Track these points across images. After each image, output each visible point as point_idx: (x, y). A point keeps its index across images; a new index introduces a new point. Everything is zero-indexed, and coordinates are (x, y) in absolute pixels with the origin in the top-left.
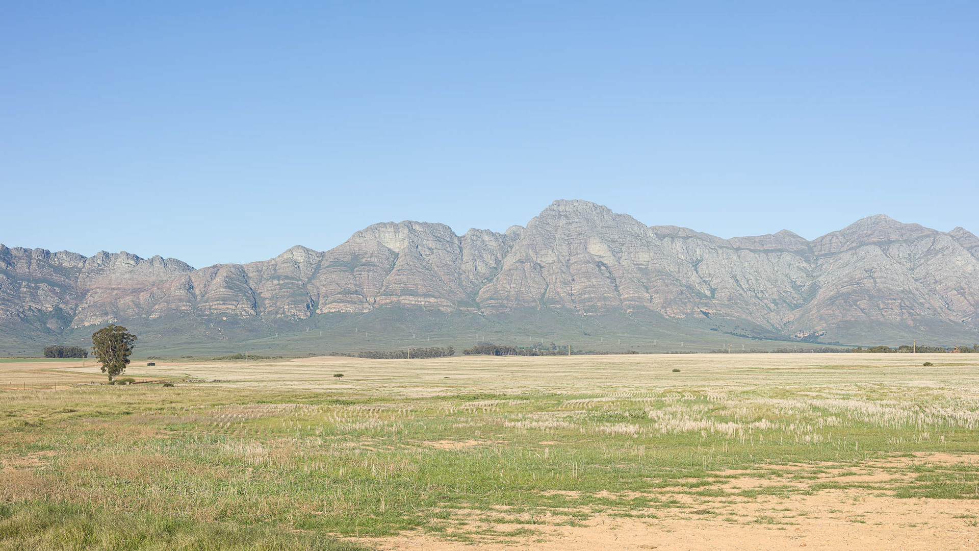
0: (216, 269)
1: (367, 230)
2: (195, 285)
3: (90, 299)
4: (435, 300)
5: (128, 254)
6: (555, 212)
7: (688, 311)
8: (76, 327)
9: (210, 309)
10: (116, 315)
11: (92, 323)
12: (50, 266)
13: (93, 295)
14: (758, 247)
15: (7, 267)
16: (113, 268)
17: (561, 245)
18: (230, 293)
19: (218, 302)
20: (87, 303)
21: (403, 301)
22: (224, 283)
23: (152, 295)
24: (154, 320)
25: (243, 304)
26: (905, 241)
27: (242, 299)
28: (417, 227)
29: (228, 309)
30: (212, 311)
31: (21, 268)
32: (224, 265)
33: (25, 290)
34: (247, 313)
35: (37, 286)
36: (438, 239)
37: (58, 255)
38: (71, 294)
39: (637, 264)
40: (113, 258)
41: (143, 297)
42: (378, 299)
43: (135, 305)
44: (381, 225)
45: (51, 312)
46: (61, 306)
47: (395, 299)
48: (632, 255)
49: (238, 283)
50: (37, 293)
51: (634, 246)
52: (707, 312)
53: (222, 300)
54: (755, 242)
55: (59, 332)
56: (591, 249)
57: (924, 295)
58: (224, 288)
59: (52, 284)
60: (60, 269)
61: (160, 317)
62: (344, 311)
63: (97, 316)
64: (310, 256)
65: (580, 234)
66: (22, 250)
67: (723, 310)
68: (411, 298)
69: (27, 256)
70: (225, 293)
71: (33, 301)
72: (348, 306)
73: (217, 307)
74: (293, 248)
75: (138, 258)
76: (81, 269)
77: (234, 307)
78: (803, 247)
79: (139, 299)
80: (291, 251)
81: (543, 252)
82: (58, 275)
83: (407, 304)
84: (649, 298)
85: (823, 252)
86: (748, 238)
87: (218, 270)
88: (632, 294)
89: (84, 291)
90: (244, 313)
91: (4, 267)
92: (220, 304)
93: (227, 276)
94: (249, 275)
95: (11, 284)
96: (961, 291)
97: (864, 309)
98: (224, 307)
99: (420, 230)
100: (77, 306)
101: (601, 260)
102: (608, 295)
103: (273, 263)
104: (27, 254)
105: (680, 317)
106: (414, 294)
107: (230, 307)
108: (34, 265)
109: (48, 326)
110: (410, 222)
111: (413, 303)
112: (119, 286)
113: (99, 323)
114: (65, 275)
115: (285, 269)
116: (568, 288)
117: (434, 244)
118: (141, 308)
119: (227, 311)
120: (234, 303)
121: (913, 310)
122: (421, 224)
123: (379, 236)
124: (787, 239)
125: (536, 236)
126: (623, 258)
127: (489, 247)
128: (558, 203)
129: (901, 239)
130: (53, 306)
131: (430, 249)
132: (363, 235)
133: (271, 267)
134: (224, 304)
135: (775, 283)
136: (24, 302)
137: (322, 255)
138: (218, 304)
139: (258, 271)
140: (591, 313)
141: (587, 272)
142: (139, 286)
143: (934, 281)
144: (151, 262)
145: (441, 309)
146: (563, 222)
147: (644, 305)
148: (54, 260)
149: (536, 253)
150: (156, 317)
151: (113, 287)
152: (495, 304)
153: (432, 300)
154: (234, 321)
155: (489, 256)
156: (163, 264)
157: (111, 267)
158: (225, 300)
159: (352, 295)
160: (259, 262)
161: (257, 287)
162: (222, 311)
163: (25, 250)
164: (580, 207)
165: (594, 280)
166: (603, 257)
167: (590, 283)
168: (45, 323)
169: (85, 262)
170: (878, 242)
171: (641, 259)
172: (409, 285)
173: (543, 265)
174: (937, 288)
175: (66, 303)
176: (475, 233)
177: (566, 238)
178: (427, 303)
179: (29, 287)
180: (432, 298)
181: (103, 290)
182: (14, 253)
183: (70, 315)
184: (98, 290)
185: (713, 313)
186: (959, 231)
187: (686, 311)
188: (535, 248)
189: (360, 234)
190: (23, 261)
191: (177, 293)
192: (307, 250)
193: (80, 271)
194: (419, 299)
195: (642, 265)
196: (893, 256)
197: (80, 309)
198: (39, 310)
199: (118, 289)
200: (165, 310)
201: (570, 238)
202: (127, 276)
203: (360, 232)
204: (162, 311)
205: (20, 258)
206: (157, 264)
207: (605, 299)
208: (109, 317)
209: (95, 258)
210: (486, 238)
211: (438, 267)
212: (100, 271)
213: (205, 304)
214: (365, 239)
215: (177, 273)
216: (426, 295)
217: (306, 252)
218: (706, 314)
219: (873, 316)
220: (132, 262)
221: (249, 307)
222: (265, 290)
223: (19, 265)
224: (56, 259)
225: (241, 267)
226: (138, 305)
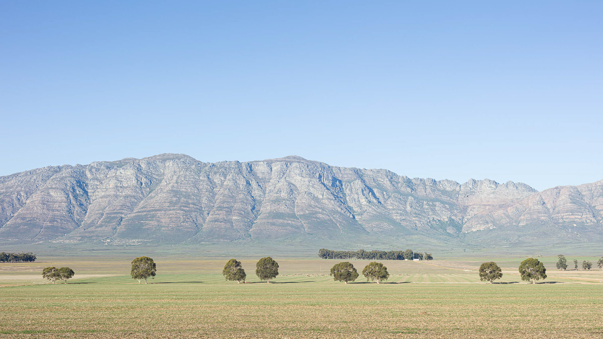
0: (558, 190)
2: (546, 201)
3: (471, 213)
5: (490, 181)
8: (466, 232)
9: (562, 218)
10: (494, 223)
11: (477, 229)
12: (439, 190)
13: (473, 210)
15: (412, 191)
16: (480, 191)
18: (575, 207)
20: (470, 216)
22: (569, 200)
23: (517, 209)
24: (523, 226)
25: (586, 214)
27: (584, 211)
29: (576, 218)
30: (564, 220)
31: (421, 192)
32: (563, 186)
33: (427, 207)
34: (591, 221)
35: (434, 204)
37: (442, 182)
38: (457, 210)
40: (479, 183)
41: (510, 210)
43: (506, 216)
45: (447, 222)
46: (453, 217)
49: (577, 199)
50: (435, 209)
53: (571, 212)
55: (457, 235)
59: (442, 202)
60: (444, 192)
61: (527, 225)
63: (481, 224)
66: (419, 179)
69: (423, 184)
70: (572, 207)
71: (435, 215)
73: (568, 217)
75: (496, 183)
76: (458, 192)
77: (580, 216)
79: (508, 212)
82: (445, 196)
87: (560, 190)
89: (464, 207)
90: (588, 221)
91: (410, 191)
92: (570, 215)
93: (569, 195)
94: (582, 193)
95: (417, 203)
98: (573, 217)
100: (463, 218)
103: (599, 185)
104: (422, 182)
107: (577, 217)
108: (429, 190)
109: (448, 231)
112: (489, 203)
113: (483, 229)
114: (449, 196)
118: (511, 218)
119: (576, 220)
120: (580, 214)
130: (448, 217)
133: (598, 187)
134: (572, 214)
136: (429, 215)
138: (568, 215)
139: (589, 190)
142: (503, 203)
144: (507, 185)
148: (439, 185)
150: (524, 224)
151: (484, 203)
154: (582, 228)
156: (515, 187)
157: (479, 190)
158: (572, 212)
160: (589, 184)
161: (591, 202)
162: (572, 220)
163: (421, 180)
168: (446, 230)
169: (460, 187)
175: (456, 215)
179: (429, 205)
181: (478, 206)
182: (414, 181)
183: (459, 223)
184: (475, 206)
190: (421, 187)
191: (536, 207)
193: (458, 193)
197: (466, 220)
198: (439, 220)
199: (488, 205)
200: (529, 220)
202: (492, 196)
204: (527, 220)
205: (418, 185)
206: (511, 187)
208: (490, 225)
209: (467, 184)
212: (472, 193)
213: (558, 215)
215: (525, 193)
220: (494, 186)
221: (592, 216)
222: (598, 204)
223: (419, 190)
224: (441, 185)
225: (575, 188)
226: (508, 216)
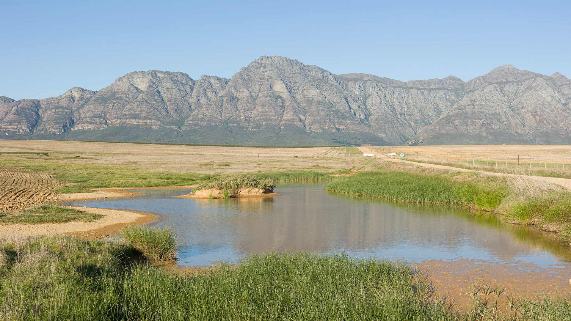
1: (124, 77)
4: (150, 121)
6: (259, 64)
7: (326, 127)
14: (426, 87)
17: (255, 85)
19: (6, 124)
21: (128, 122)
26: (517, 81)
28: (159, 75)
36: (174, 82)
39: (308, 98)
42: (113, 121)
44: (134, 73)
47: (123, 121)
48: (305, 91)
51: (308, 86)
52: (339, 128)
54: (424, 84)
56: (275, 88)
57: (508, 116)
58: (13, 115)
62: (86, 129)
64: (84, 93)
65: (270, 78)
67: (351, 126)
68: (134, 120)
72: (90, 126)
74: (72, 89)
78: (459, 86)
80: (71, 90)
81: (241, 90)
83: (130, 124)
84: (304, 119)
85: (469, 90)
86: (420, 81)
88: (289, 116)
96: (534, 114)
97: (456, 125)
99: (162, 76)
101: (280, 94)
102: (273, 117)
105: (318, 131)
106: (136, 117)
110: (155, 71)
111: (134, 123)
115: (63, 103)
116: (249, 113)
117: (170, 85)
121: (491, 126)
122: (164, 72)
123: (133, 80)
124: (448, 81)
125: (239, 80)
126: (299, 93)
127: (214, 87)
128: (262, 58)
129: (515, 81)
131: (167, 88)
132: (122, 80)
135: (425, 109)
137: (94, 93)
140: (254, 129)
141: (265, 103)
143: (521, 107)
145: (153, 127)
146: (262, 70)
147: (294, 124)
149: (236, 90)
152: (192, 123)
153: (148, 121)
155: (211, 93)
159: (96, 119)
164: (276, 61)
165: (266, 108)
166: (282, 93)
167: (264, 110)
170: (500, 83)
171: (310, 94)
172: (136, 112)
173: (239, 98)
174: (522, 112)
176: (205, 78)
177: (260, 81)
178: (144, 123)
180: (149, 120)
185: (343, 129)
186: (556, 75)
187: (325, 127)
188: (237, 87)
189: (120, 79)
192: (83, 89)
194: (139, 121)
195: (310, 98)
196: (505, 91)
201: (263, 80)
203: (121, 78)
207: (269, 120)
210: (213, 81)
211: (168, 100)
214: (123, 82)
216: (145, 118)
217: (81, 91)
218: (338, 129)
219: (460, 130)
